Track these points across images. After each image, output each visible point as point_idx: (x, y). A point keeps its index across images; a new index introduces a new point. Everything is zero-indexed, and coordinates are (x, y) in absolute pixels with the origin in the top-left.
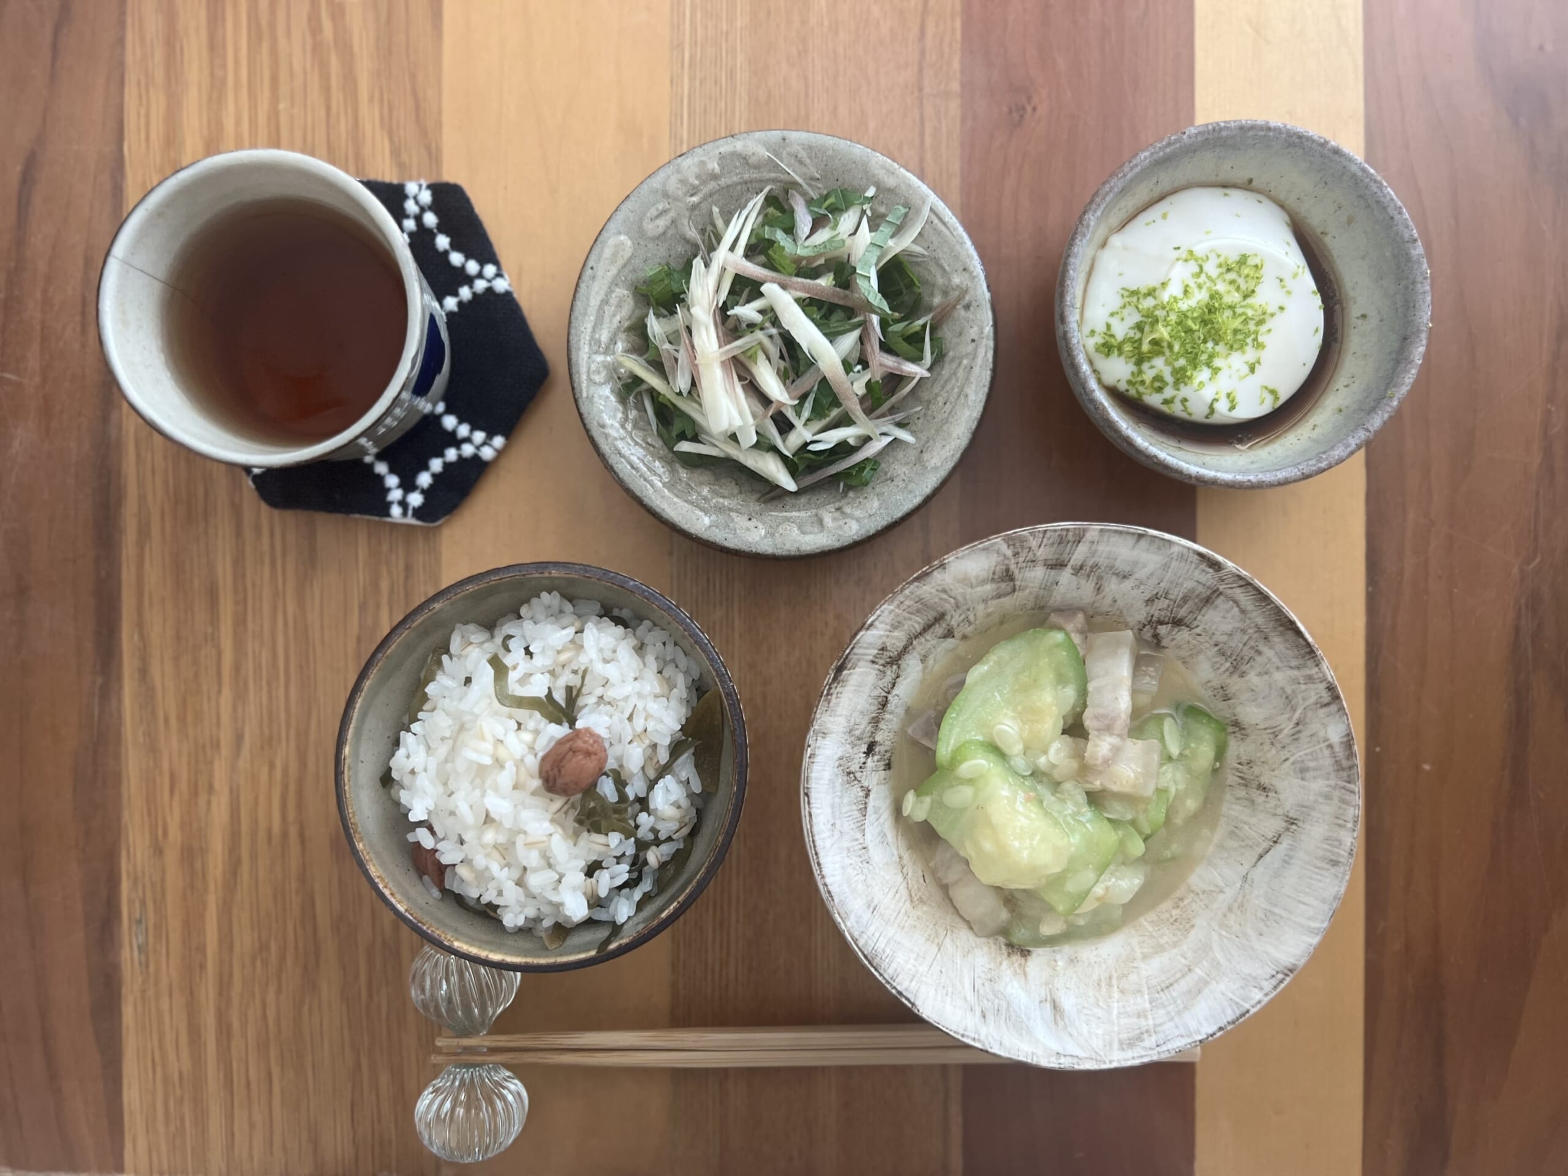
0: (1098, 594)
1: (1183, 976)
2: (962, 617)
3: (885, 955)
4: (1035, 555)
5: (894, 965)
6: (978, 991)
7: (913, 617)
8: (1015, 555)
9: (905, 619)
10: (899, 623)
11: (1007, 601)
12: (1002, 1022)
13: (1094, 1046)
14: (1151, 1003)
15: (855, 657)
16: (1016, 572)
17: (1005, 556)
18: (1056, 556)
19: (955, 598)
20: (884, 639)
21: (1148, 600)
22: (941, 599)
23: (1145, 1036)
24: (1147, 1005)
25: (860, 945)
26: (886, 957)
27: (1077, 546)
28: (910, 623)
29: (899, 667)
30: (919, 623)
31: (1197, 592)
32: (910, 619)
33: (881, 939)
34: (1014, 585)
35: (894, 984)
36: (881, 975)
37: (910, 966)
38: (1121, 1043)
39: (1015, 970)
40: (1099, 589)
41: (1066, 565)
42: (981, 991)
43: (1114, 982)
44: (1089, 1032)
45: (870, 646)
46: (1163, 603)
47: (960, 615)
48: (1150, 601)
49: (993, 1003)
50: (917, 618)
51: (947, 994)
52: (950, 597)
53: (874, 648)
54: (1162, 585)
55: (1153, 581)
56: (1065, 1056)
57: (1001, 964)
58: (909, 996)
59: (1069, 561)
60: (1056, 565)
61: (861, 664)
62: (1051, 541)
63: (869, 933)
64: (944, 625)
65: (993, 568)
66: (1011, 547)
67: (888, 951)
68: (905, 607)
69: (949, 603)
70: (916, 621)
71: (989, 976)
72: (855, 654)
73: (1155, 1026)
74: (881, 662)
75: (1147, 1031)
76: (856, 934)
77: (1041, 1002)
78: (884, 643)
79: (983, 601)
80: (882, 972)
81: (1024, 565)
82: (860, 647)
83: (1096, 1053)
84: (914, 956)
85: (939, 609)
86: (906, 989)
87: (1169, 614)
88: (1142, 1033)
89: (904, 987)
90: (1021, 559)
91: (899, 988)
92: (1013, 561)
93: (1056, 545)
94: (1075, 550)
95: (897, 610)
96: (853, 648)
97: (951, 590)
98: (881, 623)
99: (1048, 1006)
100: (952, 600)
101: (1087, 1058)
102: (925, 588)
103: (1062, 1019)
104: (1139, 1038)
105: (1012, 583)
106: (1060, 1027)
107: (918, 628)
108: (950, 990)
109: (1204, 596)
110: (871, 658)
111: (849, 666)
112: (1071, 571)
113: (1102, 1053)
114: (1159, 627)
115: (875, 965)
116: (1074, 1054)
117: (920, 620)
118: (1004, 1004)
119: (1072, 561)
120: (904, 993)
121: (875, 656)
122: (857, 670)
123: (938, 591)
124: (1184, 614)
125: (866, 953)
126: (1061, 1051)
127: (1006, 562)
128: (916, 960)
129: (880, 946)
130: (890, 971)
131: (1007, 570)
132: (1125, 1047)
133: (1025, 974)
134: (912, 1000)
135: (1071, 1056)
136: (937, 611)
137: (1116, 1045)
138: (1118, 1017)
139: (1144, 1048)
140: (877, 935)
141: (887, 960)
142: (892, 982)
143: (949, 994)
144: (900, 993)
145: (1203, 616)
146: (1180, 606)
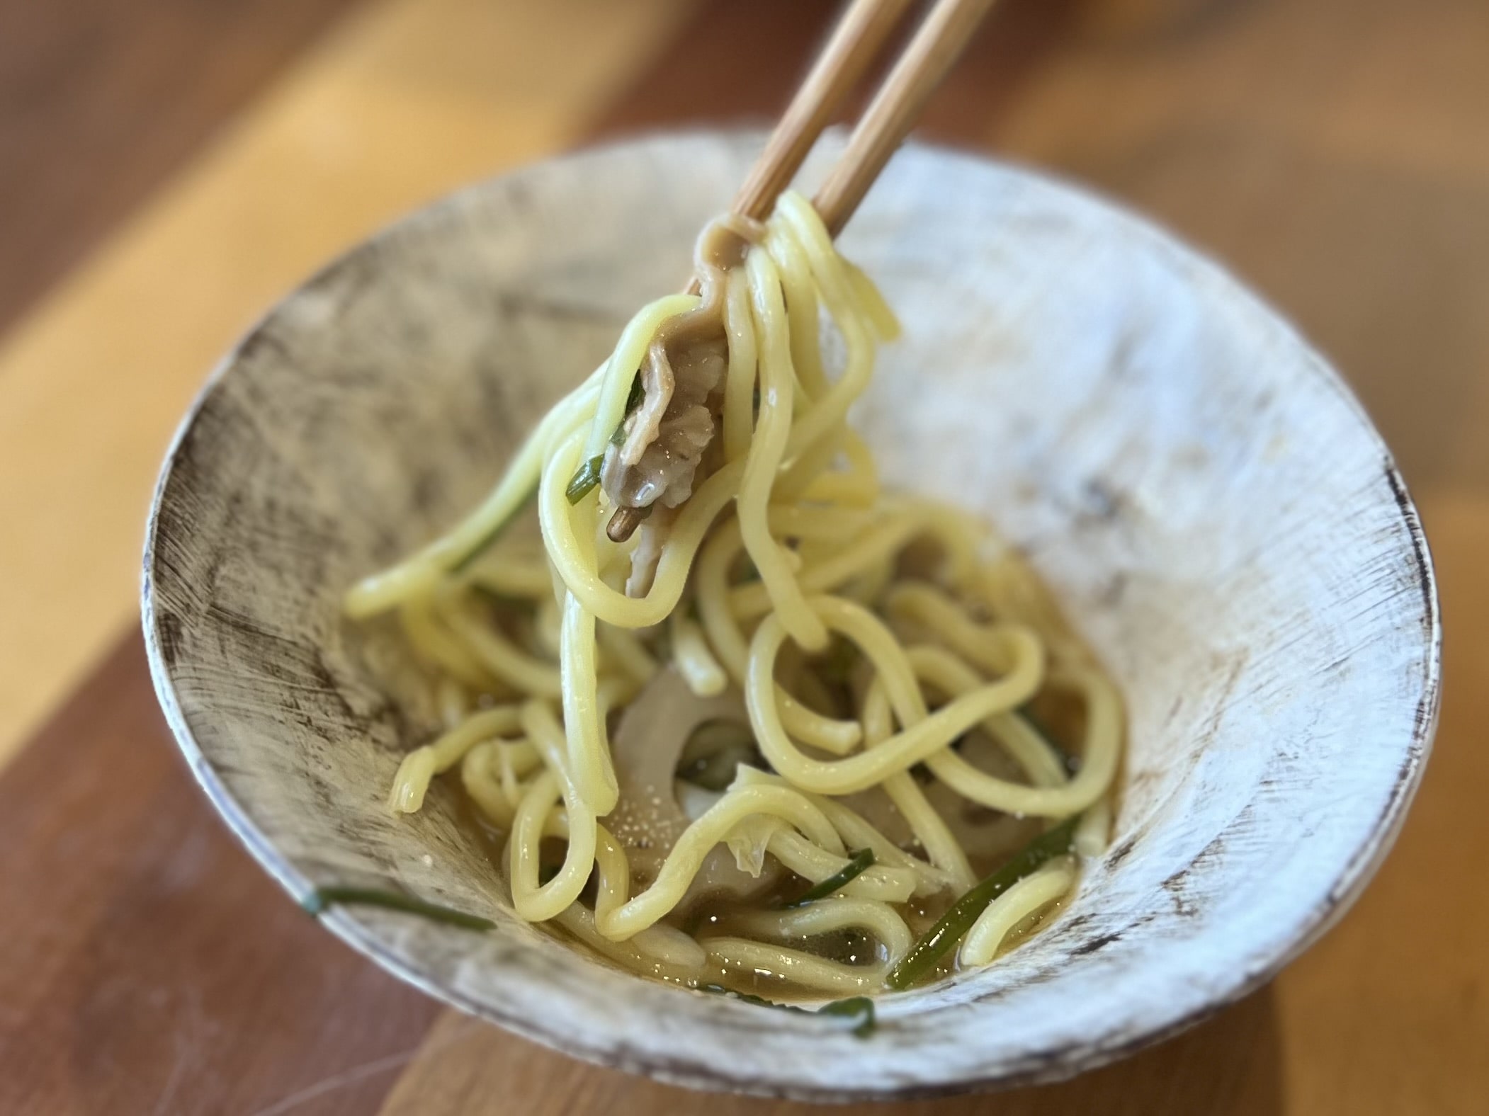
25: (1421, 610)
36: (1416, 545)
91: (1397, 509)
144: (1401, 500)
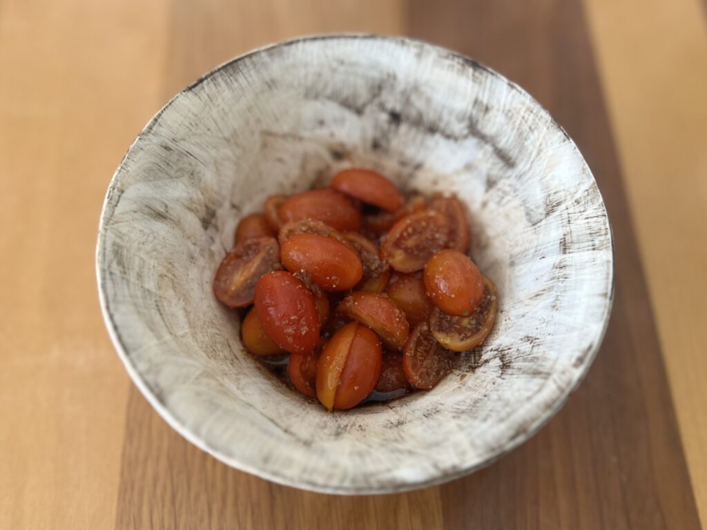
0: (531, 299)
1: (167, 326)
2: (508, 189)
3: (234, 81)
4: (575, 220)
5: (223, 84)
6: (186, 156)
7: (515, 132)
8: (578, 202)
9: (515, 122)
10: (511, 118)
11: (523, 224)
12: (158, 161)
13: (121, 224)
14: (148, 291)
15: (484, 79)
16: (557, 213)
17: (575, 193)
18: (575, 239)
19: (530, 168)
20: (496, 107)
21: (528, 337)
22: (531, 153)
23: (121, 268)
24: (147, 286)
26: (231, 81)
27: (588, 250)
28: (509, 130)
29: (465, 137)
30: (507, 141)
31: (544, 363)
32: (513, 129)
33: (245, 81)
34: (541, 220)
35: (209, 79)
37: (220, 100)
38: (120, 247)
39: (195, 203)
40: (537, 296)
41: (565, 253)
42: (186, 159)
43: (170, 275)
44: (135, 228)
45: (492, 92)
46: (526, 347)
47: (510, 185)
48: (528, 339)
49: (174, 163)
50: (512, 138)
51: (191, 124)
52: (532, 163)
53: (490, 97)
54: (549, 338)
55: (551, 329)
56: (120, 196)
57: (202, 193)
58: (197, 88)
59: (570, 253)
60: (565, 245)
61: (476, 86)
62: (593, 225)
63: (252, 72)
64: (501, 173)
65: (562, 188)
66: (586, 193)
67: (236, 85)
68: (526, 116)
69: (525, 165)
70: (510, 137)
71: (195, 175)
72: (487, 78)
73: (128, 281)
74: (474, 112)
75: (125, 273)
76: (254, 58)
77: (166, 206)
78: (492, 107)
79: (524, 201)
80: (221, 71)
81: (565, 216)
82: (492, 82)
83: (116, 222)
84: (227, 109)
85: (520, 157)
86: (203, 88)
87: (514, 357)
88: (124, 267)
89: (205, 87)
90: (571, 210)
92: (570, 203)
93: (589, 232)
94: (583, 251)
95: (524, 109)
96: (492, 74)
97: (540, 158)
98: (513, 96)
99: (162, 209)
100: (528, 166)
101: (113, 212)
102: (545, 129)
103: (149, 214)
104: (120, 263)
105: (544, 216)
106: (143, 208)
107: (502, 144)
108: (193, 129)
109: (541, 369)
110: (480, 97)
111: (477, 74)
112: (558, 261)
113: (115, 226)
114: (498, 358)
115: (228, 67)
116: (119, 204)
117: (510, 141)
118: (172, 173)
119: (571, 255)
120: (200, 85)
121: (481, 102)
122: (470, 83)
123: (540, 145)
124: (516, 367)
125: (239, 62)
126: (124, 195)
127: (569, 197)
128: (223, 110)
129: (241, 79)
130: (220, 79)
131: (559, 204)
132: (116, 248)
133: (190, 209)
134: (193, 89)
135: (118, 202)
136: (517, 158)
137: (118, 241)
138: (141, 259)
139: (111, 262)
140: (250, 80)
141: (229, 80)
142: (212, 77)
143: (190, 127)
145: (517, 378)
146: (525, 360)
